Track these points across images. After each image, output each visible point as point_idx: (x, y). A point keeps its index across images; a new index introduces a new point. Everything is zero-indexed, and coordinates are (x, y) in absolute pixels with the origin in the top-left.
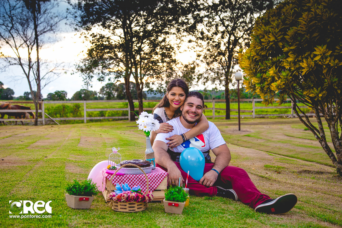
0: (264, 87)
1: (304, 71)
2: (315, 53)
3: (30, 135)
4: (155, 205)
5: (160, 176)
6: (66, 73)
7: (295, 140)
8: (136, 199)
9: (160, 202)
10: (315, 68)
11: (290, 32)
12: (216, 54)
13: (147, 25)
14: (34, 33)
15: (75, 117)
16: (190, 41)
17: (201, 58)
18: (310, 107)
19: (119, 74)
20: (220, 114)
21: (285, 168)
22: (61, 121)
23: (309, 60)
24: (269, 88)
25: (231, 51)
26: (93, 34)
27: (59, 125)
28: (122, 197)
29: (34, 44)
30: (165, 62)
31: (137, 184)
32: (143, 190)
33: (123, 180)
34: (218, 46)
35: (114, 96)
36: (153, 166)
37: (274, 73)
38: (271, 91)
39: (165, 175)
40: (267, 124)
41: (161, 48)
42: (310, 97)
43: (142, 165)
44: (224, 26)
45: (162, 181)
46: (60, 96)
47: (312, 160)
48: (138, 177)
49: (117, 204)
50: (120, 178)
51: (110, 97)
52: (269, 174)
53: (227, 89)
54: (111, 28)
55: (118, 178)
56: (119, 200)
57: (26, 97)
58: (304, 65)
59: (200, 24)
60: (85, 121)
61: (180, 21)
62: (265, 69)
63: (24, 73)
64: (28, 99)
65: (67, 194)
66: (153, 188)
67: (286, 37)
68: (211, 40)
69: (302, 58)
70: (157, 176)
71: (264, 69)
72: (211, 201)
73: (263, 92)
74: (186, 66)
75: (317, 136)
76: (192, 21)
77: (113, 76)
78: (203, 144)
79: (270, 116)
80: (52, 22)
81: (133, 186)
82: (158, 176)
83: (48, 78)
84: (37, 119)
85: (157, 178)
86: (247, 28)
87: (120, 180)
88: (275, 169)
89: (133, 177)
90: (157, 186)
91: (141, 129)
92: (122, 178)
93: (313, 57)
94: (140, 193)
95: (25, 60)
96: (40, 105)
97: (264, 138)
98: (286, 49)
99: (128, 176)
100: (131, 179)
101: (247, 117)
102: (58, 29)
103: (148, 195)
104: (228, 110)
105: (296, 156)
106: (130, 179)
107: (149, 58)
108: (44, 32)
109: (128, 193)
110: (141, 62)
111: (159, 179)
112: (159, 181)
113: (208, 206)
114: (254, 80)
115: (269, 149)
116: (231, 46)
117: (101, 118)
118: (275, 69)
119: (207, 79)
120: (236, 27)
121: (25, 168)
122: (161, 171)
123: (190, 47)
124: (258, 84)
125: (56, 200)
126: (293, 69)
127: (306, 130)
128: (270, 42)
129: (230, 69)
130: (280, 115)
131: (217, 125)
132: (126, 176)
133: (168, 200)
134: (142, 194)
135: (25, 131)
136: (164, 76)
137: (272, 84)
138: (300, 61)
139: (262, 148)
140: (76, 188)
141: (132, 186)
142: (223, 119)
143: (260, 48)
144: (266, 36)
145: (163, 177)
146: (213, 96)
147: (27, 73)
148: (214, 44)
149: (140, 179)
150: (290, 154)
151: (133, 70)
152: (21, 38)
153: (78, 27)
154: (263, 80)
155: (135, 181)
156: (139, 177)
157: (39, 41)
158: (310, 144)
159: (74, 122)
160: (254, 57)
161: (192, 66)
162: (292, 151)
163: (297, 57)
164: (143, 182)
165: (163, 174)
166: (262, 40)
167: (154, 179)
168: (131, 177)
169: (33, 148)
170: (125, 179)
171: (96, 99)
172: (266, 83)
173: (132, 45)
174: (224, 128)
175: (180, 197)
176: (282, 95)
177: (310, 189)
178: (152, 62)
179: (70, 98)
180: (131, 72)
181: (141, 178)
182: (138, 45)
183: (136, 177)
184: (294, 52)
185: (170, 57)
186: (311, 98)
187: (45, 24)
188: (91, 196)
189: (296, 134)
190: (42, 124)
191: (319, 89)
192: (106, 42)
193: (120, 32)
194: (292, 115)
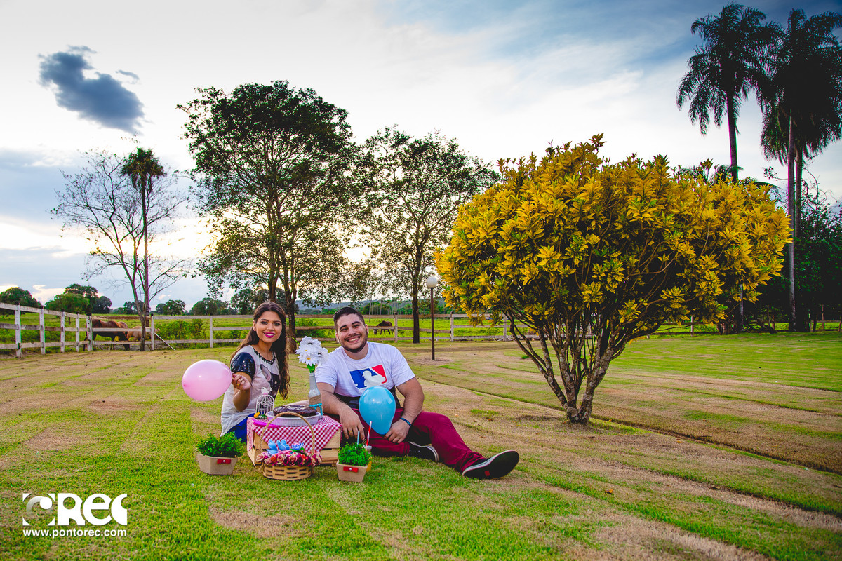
0: (472, 300)
1: (526, 280)
2: (539, 256)
3: (137, 365)
4: (323, 470)
5: (330, 428)
6: (185, 275)
7: (510, 372)
8: (298, 462)
9: (330, 465)
10: (540, 275)
11: (507, 226)
12: (399, 251)
13: (302, 209)
14: (142, 221)
15: (197, 339)
16: (363, 232)
17: (379, 256)
18: (532, 328)
19: (260, 278)
20: (405, 335)
21: (499, 413)
22: (177, 345)
23: (532, 264)
24: (478, 302)
25: (420, 247)
26: (226, 221)
27: (175, 351)
28: (278, 460)
29: (142, 236)
30: (328, 261)
31: (297, 440)
32: (307, 449)
33: (278, 434)
34: (403, 239)
35: (251, 309)
36: (320, 414)
37: (486, 282)
38: (481, 306)
39: (337, 428)
40: (471, 349)
41: (321, 241)
42: (532, 315)
43: (305, 414)
44: (411, 211)
45: (333, 435)
46: (173, 308)
47: (533, 400)
48: (299, 430)
49: (270, 469)
50: (274, 432)
51: (245, 310)
52: (479, 423)
53: (415, 301)
54: (251, 213)
55: (271, 432)
56: (274, 462)
57: (127, 310)
58: (525, 271)
59: (377, 209)
60: (211, 345)
61: (349, 204)
62: (472, 276)
63: (127, 276)
64: (130, 312)
65: (200, 454)
66: (320, 446)
67: (500, 233)
68: (391, 231)
69: (523, 262)
70: (326, 429)
71: (470, 275)
72: (402, 463)
73: (470, 307)
74: (357, 268)
75: (542, 368)
76: (366, 204)
77: (251, 280)
78: (384, 379)
79: (474, 339)
80: (168, 204)
81: (293, 442)
82: (328, 428)
83: (161, 284)
84: (143, 342)
85: (326, 431)
86: (442, 216)
87: (274, 434)
88: (486, 414)
89: (292, 431)
90: (327, 443)
91: (303, 362)
92: (276, 432)
93: (537, 261)
94: (302, 453)
95: (130, 258)
96: (148, 321)
97: (468, 370)
98: (500, 250)
99: (285, 429)
100: (290, 433)
101: (442, 339)
102: (176, 214)
103: (314, 456)
104: (416, 330)
105: (511, 395)
106: (288, 433)
107: (305, 255)
108: (157, 219)
109: (287, 453)
110: (292, 260)
111: (328, 433)
112: (328, 436)
113: (397, 471)
114: (459, 291)
115: (475, 386)
116: (420, 240)
117: (235, 341)
118: (486, 276)
119: (387, 286)
120: (427, 214)
121: (135, 414)
122: (331, 422)
123: (363, 240)
124: (463, 296)
125: (183, 462)
126: (510, 276)
127: (523, 358)
128: (479, 238)
129: (419, 271)
130: (488, 338)
131: (403, 352)
132: (283, 429)
133: (343, 463)
134: (305, 454)
135: (128, 359)
136: (326, 280)
137: (484, 297)
138: (519, 266)
139: (465, 384)
140: (212, 446)
141: (290, 443)
142: (409, 343)
143: (465, 246)
144: (473, 231)
145: (335, 430)
146: (395, 309)
147: (132, 276)
148: (397, 236)
149: (301, 433)
150: (503, 393)
151: (282, 272)
152: (125, 227)
153: (203, 212)
154: (470, 291)
155: (295, 435)
156: (301, 430)
157: (148, 232)
158: (529, 378)
159: (195, 346)
160: (457, 258)
161: (366, 267)
162: (507, 388)
163: (516, 260)
164: (306, 437)
165: (334, 426)
166: (469, 236)
167: (322, 434)
168: (290, 431)
169: (143, 384)
170: (281, 434)
171: (226, 312)
172: (474, 295)
173: (280, 237)
174: (411, 356)
175: (360, 458)
176: (496, 311)
177: (534, 442)
178: (309, 261)
179: (189, 311)
180: (279, 275)
181: (304, 432)
182: (289, 237)
183: (297, 430)
184: (512, 253)
185: (334, 253)
186: (534, 317)
187: (158, 207)
188: (234, 457)
189: (510, 365)
190: (150, 349)
191: (545, 304)
192: (243, 232)
193: (263, 217)
194: (505, 336)
